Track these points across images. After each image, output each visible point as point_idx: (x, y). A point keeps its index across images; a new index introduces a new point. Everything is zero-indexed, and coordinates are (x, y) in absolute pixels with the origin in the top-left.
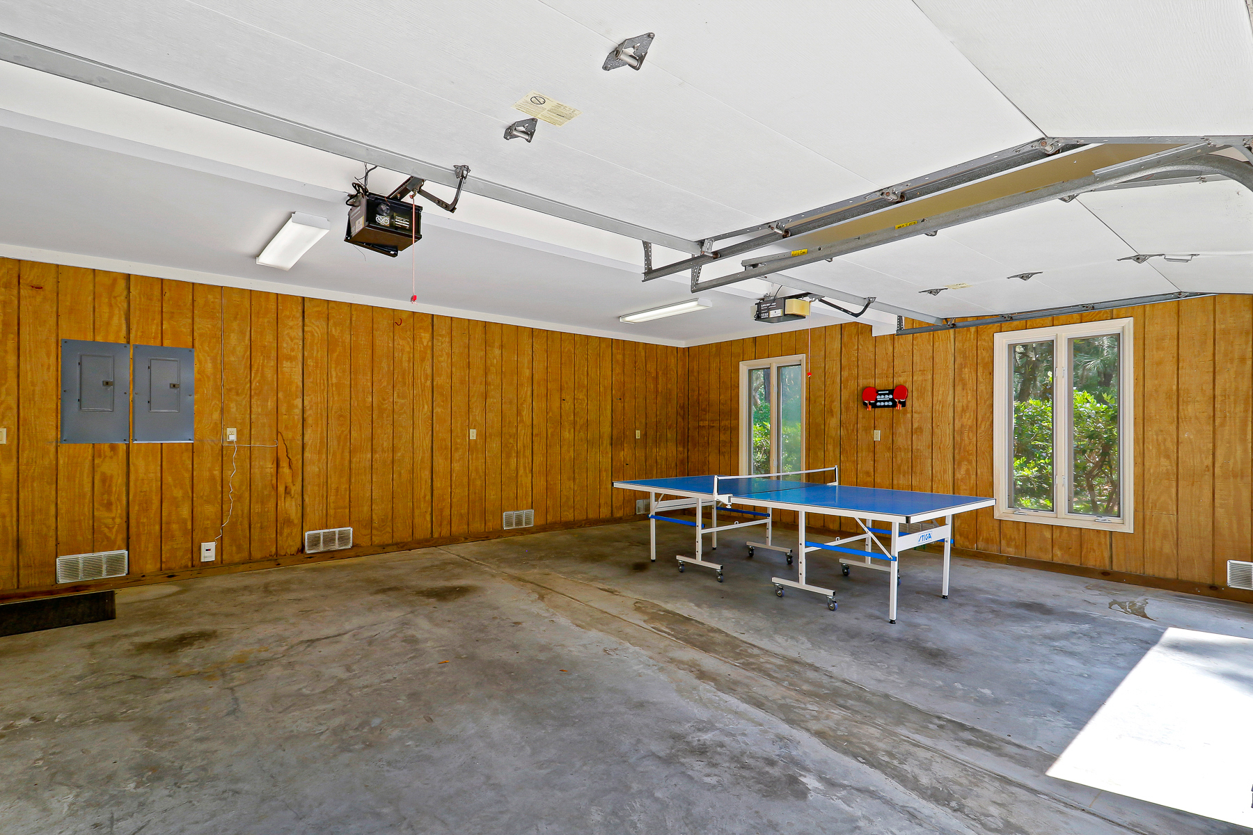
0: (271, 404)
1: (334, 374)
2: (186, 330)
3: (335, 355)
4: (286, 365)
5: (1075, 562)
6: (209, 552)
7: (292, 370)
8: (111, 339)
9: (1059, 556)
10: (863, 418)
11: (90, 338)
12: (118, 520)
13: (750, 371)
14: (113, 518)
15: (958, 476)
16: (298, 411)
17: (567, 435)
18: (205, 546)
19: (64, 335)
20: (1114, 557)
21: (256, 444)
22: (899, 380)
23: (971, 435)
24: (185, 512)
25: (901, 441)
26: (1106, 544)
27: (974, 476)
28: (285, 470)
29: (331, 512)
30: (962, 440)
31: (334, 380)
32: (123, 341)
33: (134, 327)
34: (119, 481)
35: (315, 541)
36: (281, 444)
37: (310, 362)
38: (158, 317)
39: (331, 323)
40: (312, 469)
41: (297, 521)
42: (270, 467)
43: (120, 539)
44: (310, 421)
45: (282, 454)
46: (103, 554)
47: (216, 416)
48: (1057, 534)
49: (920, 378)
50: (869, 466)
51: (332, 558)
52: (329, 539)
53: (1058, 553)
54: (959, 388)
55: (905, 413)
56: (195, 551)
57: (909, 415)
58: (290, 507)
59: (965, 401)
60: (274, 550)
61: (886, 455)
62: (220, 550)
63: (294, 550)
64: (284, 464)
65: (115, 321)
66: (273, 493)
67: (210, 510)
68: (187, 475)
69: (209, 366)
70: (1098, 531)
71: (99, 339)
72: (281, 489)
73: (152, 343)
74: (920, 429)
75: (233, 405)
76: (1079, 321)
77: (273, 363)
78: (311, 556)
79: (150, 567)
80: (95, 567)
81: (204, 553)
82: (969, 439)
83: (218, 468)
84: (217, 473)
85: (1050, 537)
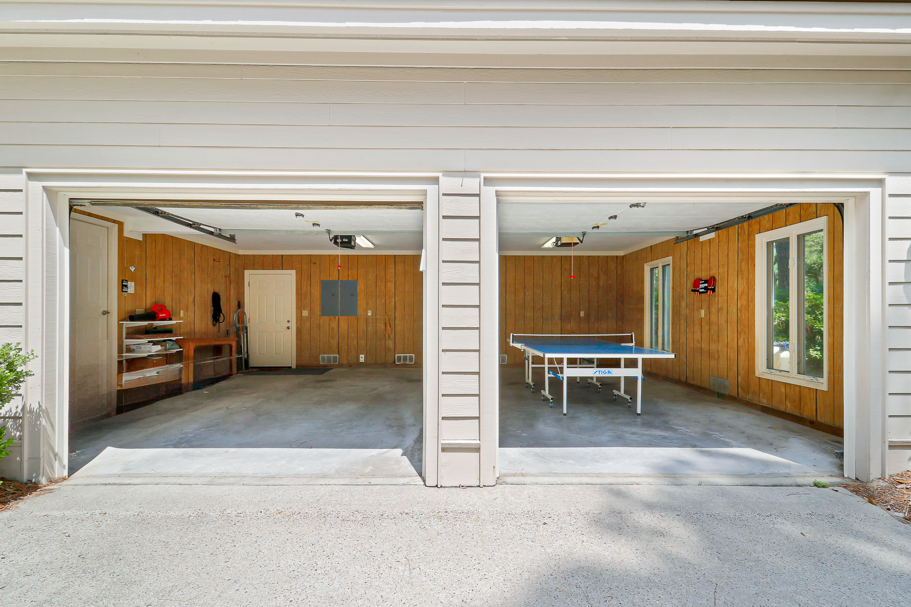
0: (383, 301)
1: (407, 287)
2: (355, 273)
3: (407, 279)
4: (389, 284)
5: (797, 413)
6: (362, 358)
7: (391, 286)
8: (334, 279)
9: (789, 408)
10: (697, 301)
11: (328, 279)
12: (336, 343)
13: (652, 270)
14: (334, 342)
15: (740, 344)
16: (393, 303)
17: (529, 314)
18: (361, 356)
19: (322, 279)
20: (818, 410)
21: (378, 317)
22: (714, 272)
23: (745, 312)
24: (355, 343)
25: (714, 318)
26: (813, 398)
27: (747, 344)
28: (388, 327)
29: (406, 347)
30: (741, 316)
31: (407, 289)
32: (337, 279)
33: (340, 274)
34: (336, 329)
35: (399, 358)
36: (386, 316)
37: (397, 282)
38: (347, 269)
39: (406, 264)
40: (398, 328)
41: (393, 350)
42: (383, 326)
43: (337, 351)
44: (397, 308)
45: (387, 322)
46: (332, 355)
47: (365, 305)
48: (788, 388)
49: (722, 271)
50: (698, 336)
51: (406, 367)
52: (405, 358)
53: (789, 405)
54: (740, 277)
55: (715, 297)
56: (358, 358)
57: (717, 298)
58: (390, 343)
59: (743, 287)
60: (384, 360)
61: (706, 328)
62: (366, 358)
63: (392, 362)
64: (388, 326)
65: (335, 272)
66: (384, 337)
67: (363, 342)
68: (356, 328)
69: (363, 286)
70: (810, 389)
71: (331, 279)
72: (387, 336)
73: (345, 279)
74: (722, 308)
75: (370, 301)
76: (799, 221)
77: (384, 284)
78: (398, 365)
79: (345, 362)
80: (329, 358)
81: (361, 359)
82: (745, 316)
83: (365, 326)
84: (365, 328)
85: (784, 392)
